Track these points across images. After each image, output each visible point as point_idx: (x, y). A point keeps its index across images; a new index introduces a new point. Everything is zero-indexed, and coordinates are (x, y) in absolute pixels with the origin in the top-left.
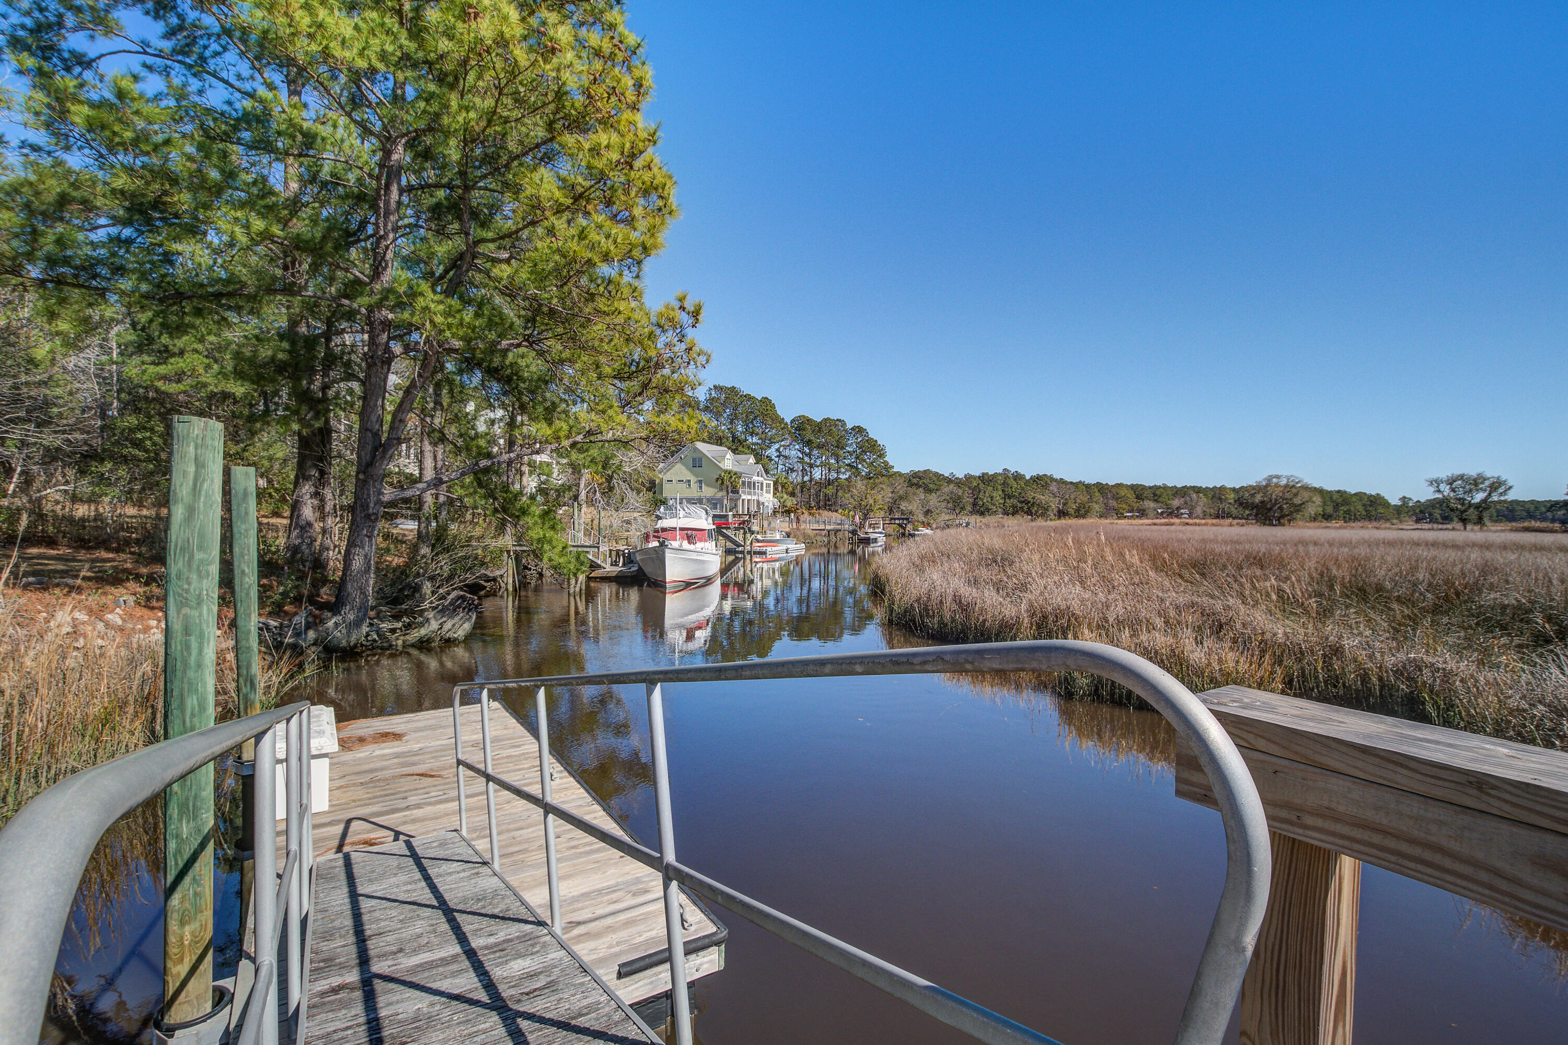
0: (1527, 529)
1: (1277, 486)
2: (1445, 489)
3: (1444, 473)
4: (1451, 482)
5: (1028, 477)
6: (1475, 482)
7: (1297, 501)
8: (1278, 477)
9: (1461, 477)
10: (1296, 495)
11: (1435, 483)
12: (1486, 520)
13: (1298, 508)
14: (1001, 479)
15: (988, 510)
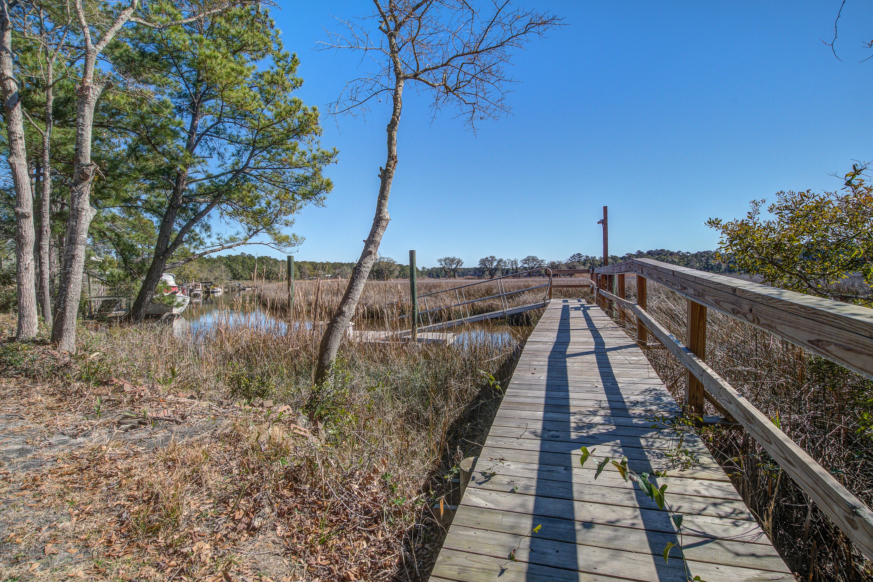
0: (468, 279)
1: (383, 262)
2: (443, 263)
3: (443, 257)
4: (445, 260)
5: (256, 258)
6: (452, 260)
7: (391, 269)
8: (383, 258)
9: (448, 259)
10: (391, 266)
11: (440, 261)
12: (456, 276)
13: (391, 272)
14: (241, 259)
15: (242, 277)
